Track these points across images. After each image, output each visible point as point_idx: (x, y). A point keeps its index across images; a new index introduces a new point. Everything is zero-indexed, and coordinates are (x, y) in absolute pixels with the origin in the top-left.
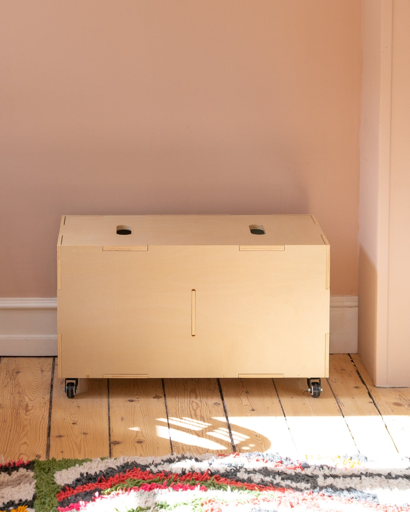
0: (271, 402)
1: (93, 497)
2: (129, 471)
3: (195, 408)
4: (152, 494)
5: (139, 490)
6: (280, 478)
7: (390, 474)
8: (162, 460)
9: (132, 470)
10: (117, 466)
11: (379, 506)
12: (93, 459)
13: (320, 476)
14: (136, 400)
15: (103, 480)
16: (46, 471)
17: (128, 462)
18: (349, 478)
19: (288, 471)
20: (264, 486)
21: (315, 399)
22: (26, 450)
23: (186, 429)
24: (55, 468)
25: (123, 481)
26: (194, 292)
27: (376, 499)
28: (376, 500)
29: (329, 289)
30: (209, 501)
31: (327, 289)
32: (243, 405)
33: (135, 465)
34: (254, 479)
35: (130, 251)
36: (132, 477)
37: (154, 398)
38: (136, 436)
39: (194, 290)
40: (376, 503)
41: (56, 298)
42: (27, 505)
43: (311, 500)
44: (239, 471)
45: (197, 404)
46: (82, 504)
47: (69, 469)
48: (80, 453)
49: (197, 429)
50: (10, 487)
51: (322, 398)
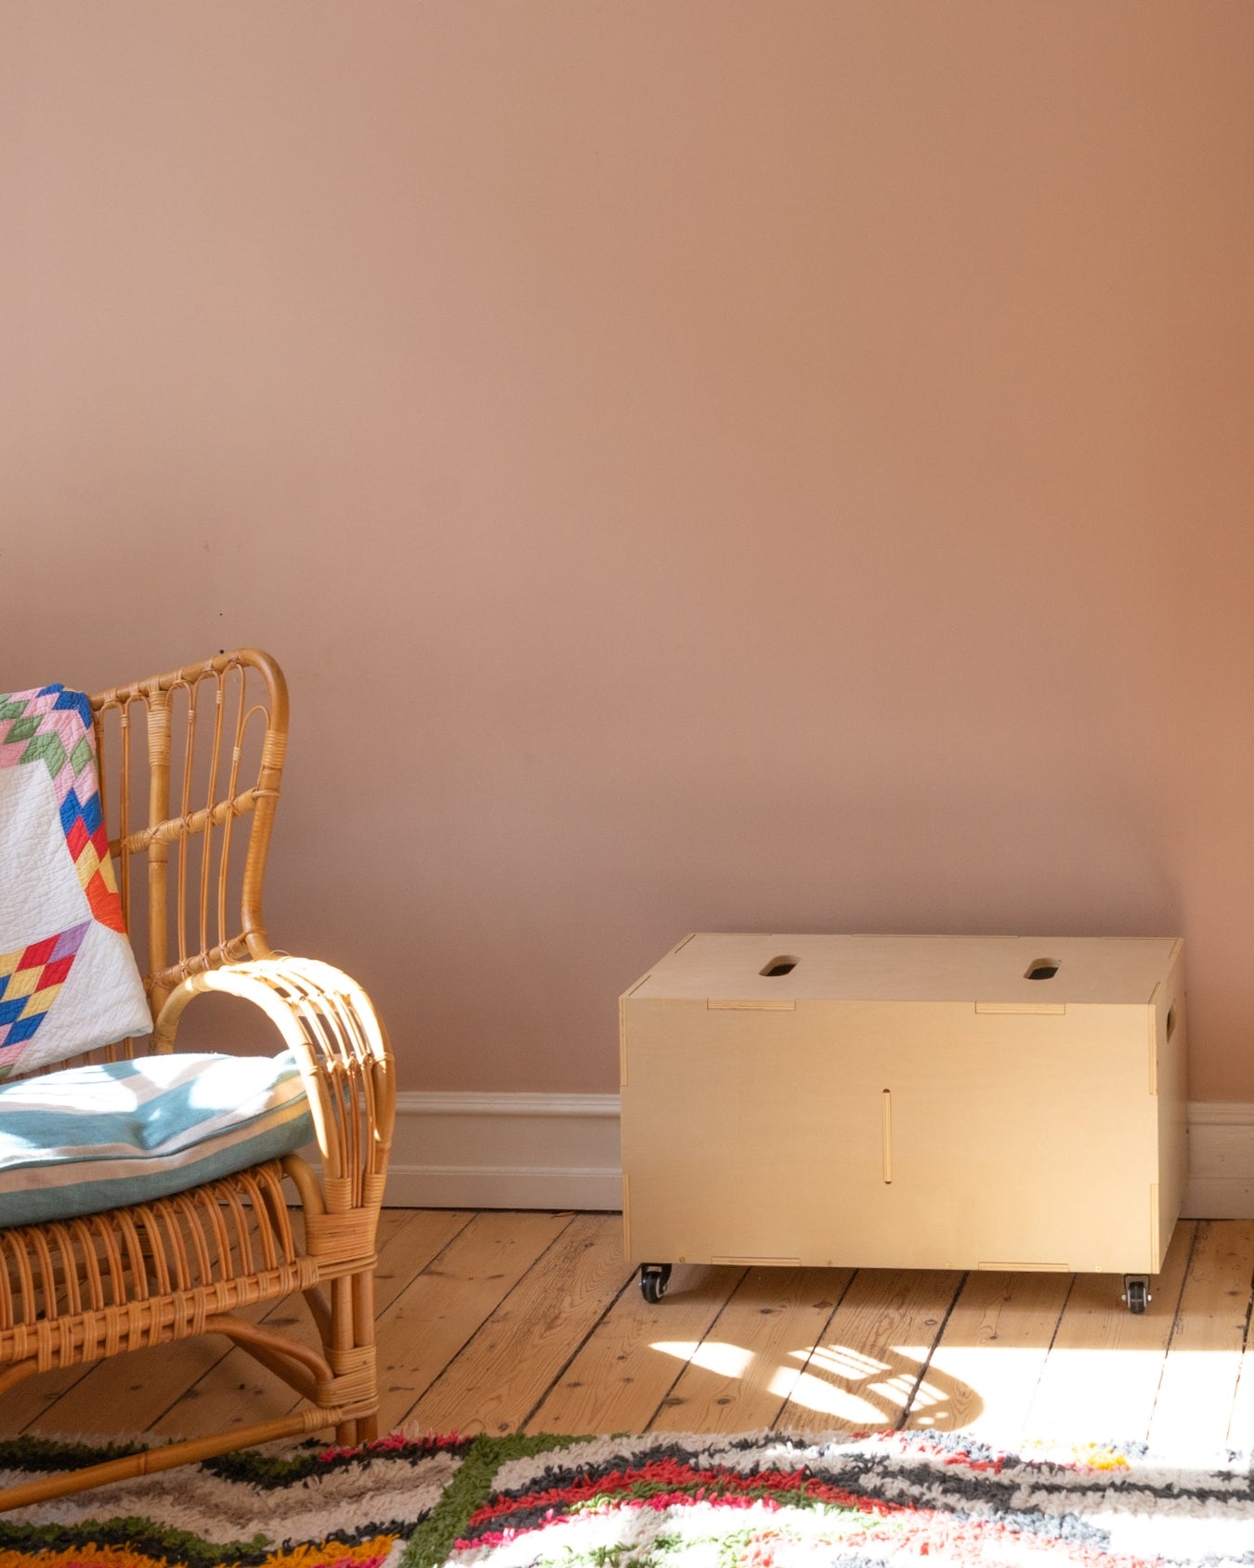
0: (1043, 1319)
1: (540, 1520)
2: (651, 1465)
3: (881, 1330)
4: (662, 1517)
5: (641, 1507)
6: (941, 1489)
7: (1169, 1487)
8: (730, 1443)
9: (659, 1463)
10: (633, 1454)
11: (1103, 1558)
12: (597, 1435)
13: (1022, 1487)
14: (776, 1311)
15: (586, 1482)
16: (488, 1460)
17: (661, 1445)
18: (1079, 1494)
19: (967, 1475)
20: (898, 1506)
21: (1134, 1316)
22: (487, 1415)
23: (833, 1375)
24: (512, 1453)
25: (625, 1486)
26: (887, 1094)
27: (1106, 1541)
28: (1104, 1544)
29: (1155, 1092)
30: (766, 1536)
31: (1151, 1094)
32: (984, 1324)
33: (675, 1450)
34: (888, 1488)
35: (761, 1010)
36: (648, 1477)
37: (815, 1306)
38: (727, 1386)
39: (886, 1091)
40: (1100, 1551)
41: (615, 1096)
42: (399, 1532)
43: (972, 1540)
44: (867, 1470)
45: (891, 1323)
46: (509, 1535)
47: (536, 1457)
48: (589, 1423)
49: (854, 1375)
50: (397, 1492)
51: (1149, 1315)
